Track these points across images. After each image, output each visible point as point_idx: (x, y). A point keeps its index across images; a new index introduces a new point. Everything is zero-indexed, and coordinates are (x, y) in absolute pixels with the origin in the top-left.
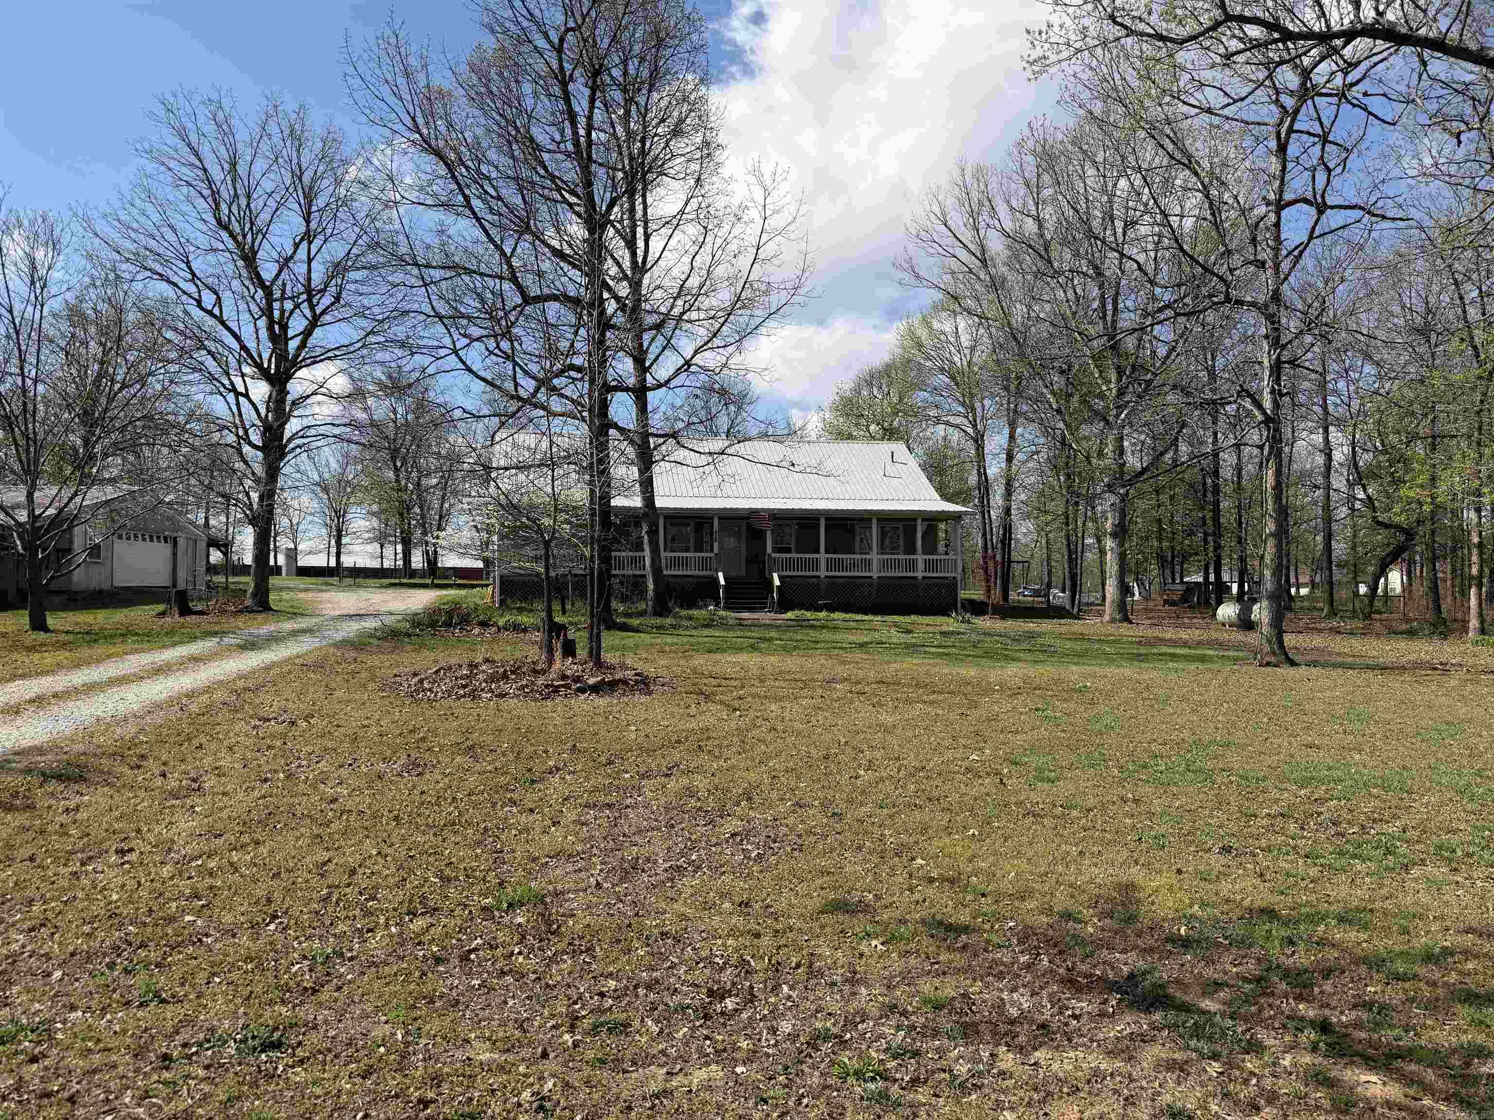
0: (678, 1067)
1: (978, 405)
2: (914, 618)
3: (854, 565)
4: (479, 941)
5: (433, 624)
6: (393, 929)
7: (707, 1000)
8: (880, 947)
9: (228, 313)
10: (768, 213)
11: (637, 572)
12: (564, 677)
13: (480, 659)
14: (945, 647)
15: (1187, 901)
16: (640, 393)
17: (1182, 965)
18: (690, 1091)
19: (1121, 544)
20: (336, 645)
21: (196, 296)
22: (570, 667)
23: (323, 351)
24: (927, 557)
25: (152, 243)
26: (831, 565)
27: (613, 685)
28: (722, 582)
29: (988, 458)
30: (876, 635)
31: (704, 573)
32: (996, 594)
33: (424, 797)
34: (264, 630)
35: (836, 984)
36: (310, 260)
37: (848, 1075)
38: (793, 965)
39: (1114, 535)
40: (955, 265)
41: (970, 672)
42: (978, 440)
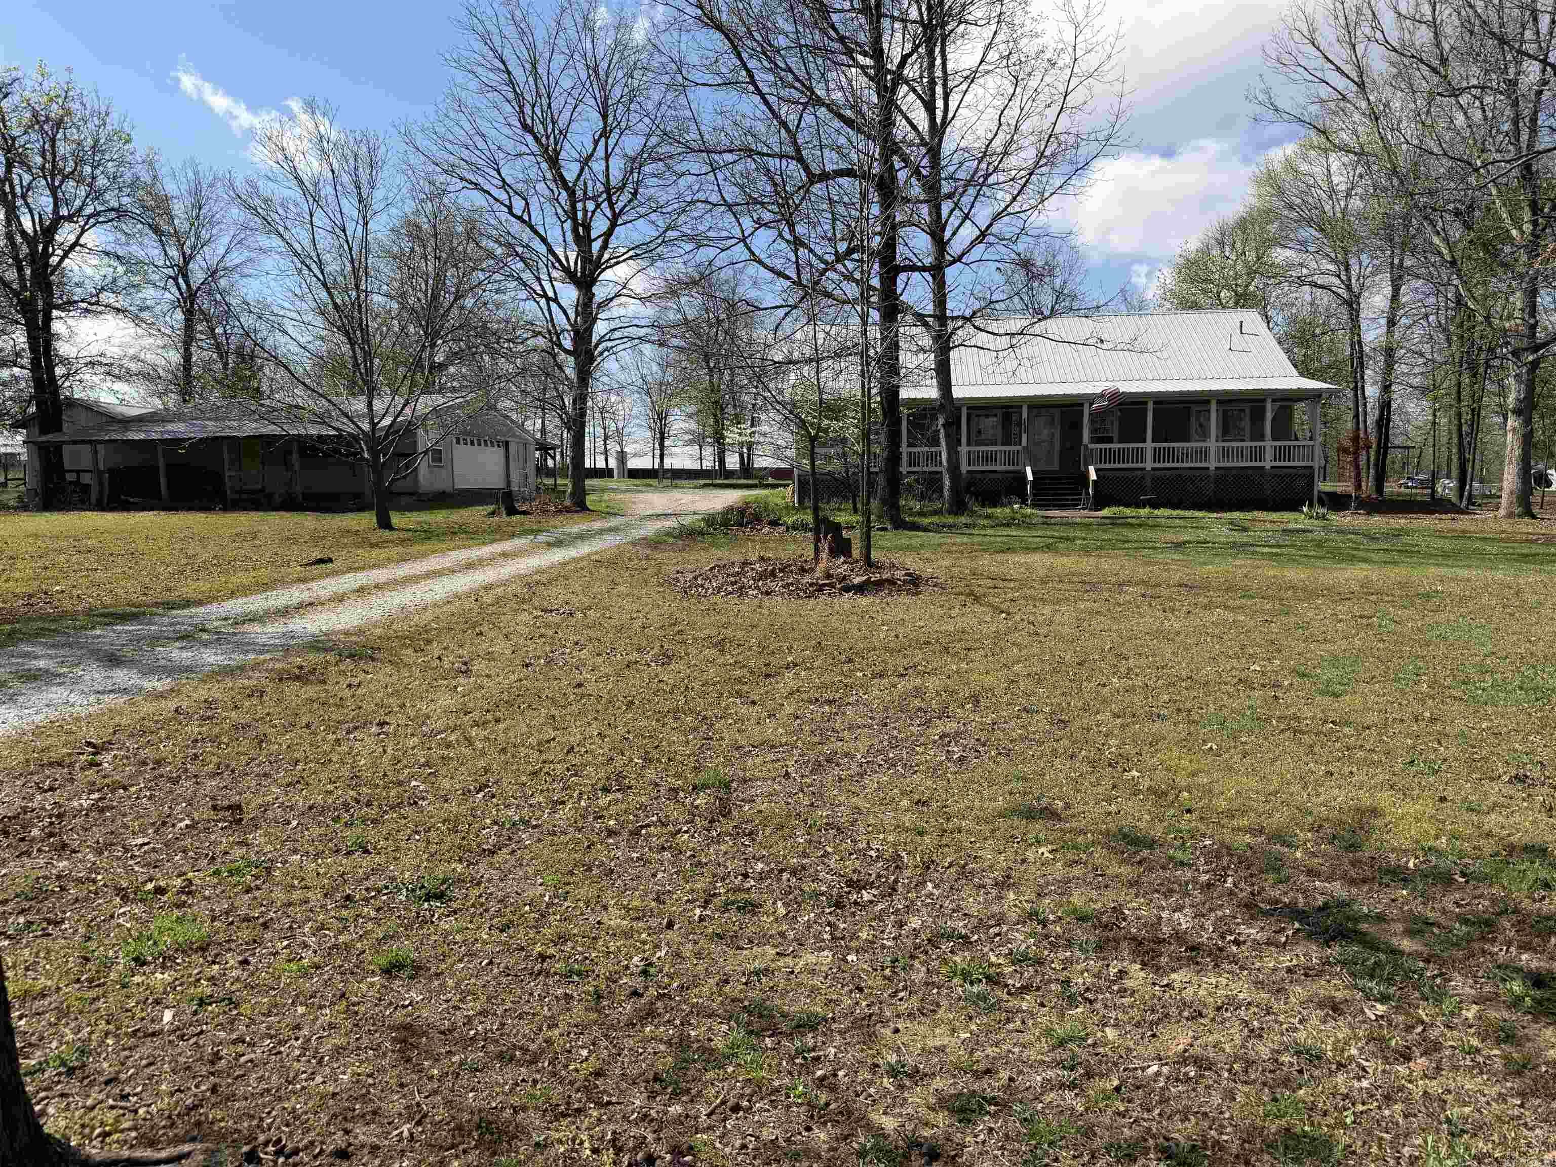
0: (791, 949)
1: (1352, 261)
2: (1257, 514)
3: (1188, 456)
4: (654, 819)
5: (726, 524)
6: (583, 803)
7: (846, 889)
8: (1047, 855)
9: (536, 218)
10: (1079, 53)
11: (934, 469)
12: (829, 576)
13: (754, 559)
14: (1279, 546)
15: (1433, 832)
16: (937, 270)
17: (1393, 900)
18: (792, 972)
19: (1528, 421)
20: (634, 544)
21: (507, 203)
22: (840, 567)
23: (625, 250)
24: (1278, 443)
25: (465, 154)
26: (1157, 455)
27: (879, 584)
28: (1030, 477)
29: (1364, 325)
30: (1203, 534)
31: (1011, 468)
32: (1368, 487)
33: (661, 685)
34: (575, 529)
35: (984, 887)
36: (607, 157)
37: (955, 975)
38: (947, 865)
39: (1517, 412)
40: (1324, 92)
41: (1295, 574)
42: (1352, 304)
